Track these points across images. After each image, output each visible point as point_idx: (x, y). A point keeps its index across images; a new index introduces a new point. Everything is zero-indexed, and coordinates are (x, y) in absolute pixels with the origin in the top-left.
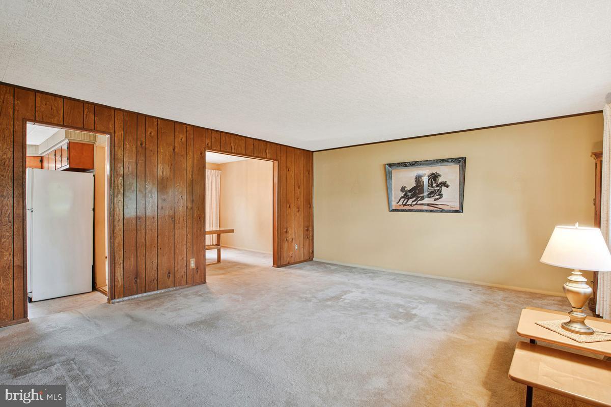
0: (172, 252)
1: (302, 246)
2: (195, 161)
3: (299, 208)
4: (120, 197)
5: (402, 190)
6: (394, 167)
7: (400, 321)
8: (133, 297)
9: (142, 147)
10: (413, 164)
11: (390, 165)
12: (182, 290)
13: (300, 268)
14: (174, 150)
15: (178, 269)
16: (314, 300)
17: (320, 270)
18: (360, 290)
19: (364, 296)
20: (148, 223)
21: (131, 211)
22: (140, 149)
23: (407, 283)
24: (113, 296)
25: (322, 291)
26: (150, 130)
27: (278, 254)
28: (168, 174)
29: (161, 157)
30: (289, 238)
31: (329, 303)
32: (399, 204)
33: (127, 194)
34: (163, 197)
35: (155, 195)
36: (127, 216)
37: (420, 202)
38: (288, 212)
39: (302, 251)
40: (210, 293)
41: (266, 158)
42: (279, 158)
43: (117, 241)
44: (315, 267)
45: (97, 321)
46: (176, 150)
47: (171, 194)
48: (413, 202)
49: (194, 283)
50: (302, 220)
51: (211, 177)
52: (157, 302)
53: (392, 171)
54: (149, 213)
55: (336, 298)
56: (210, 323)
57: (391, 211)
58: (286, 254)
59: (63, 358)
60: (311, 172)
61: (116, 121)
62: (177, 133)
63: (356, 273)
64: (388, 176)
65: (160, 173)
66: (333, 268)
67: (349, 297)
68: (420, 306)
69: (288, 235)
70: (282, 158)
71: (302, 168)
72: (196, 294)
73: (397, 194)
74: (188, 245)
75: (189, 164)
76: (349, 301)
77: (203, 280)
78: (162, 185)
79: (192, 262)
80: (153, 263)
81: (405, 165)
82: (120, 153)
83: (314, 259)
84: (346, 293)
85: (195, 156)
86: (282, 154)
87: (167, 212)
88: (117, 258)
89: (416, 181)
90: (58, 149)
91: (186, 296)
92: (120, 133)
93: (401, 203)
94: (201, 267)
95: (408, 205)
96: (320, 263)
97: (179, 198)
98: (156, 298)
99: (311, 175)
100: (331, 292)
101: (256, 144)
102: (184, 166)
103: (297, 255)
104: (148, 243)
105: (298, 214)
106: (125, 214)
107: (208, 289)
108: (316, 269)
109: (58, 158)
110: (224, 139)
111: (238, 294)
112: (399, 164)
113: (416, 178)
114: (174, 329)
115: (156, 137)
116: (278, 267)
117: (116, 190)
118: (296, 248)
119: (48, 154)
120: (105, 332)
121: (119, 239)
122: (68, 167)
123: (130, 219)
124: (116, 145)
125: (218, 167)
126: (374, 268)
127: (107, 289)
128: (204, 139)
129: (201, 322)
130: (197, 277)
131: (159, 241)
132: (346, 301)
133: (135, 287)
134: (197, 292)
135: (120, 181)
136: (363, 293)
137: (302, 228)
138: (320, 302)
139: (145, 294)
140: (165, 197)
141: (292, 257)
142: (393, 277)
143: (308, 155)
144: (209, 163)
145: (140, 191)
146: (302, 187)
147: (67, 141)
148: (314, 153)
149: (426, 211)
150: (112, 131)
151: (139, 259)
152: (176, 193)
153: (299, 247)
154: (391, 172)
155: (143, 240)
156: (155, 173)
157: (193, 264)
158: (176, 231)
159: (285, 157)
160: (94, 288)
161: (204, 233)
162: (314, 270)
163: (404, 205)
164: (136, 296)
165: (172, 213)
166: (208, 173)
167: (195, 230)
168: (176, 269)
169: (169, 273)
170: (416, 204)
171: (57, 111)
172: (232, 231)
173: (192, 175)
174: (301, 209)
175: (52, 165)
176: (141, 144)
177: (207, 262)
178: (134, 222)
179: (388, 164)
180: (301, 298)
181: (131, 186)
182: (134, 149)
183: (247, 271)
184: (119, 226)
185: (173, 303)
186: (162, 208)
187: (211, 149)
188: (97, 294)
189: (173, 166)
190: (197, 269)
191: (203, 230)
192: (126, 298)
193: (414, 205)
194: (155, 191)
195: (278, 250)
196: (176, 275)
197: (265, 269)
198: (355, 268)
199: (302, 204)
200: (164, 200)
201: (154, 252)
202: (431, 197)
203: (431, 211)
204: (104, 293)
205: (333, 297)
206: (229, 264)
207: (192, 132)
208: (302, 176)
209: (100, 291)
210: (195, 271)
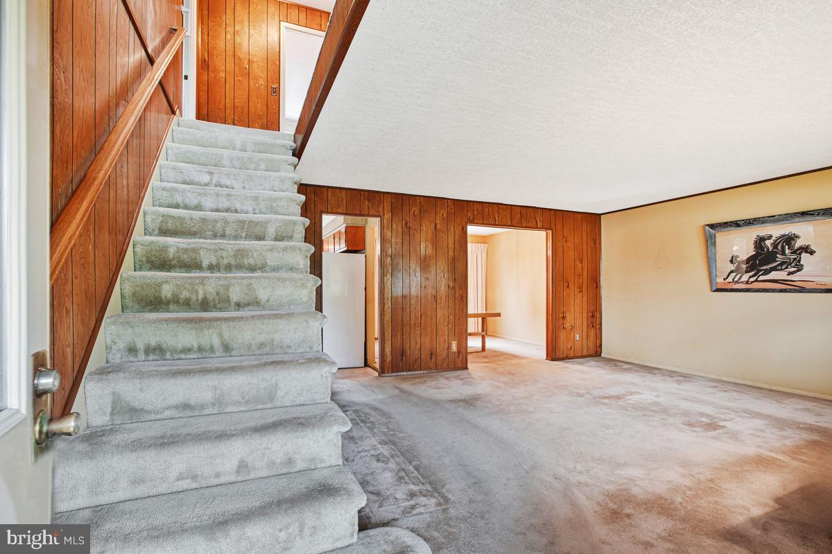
0: (435, 332)
1: (584, 337)
2: (457, 237)
3: (580, 288)
4: (389, 276)
5: (732, 261)
6: (719, 229)
7: (696, 429)
8: (399, 374)
9: (406, 227)
10: (750, 222)
11: (712, 226)
12: (443, 373)
13: (581, 364)
14: (435, 227)
15: (440, 351)
16: (589, 396)
17: (607, 368)
18: (655, 393)
19: (657, 400)
20: (413, 301)
21: (398, 291)
22: (405, 229)
23: (735, 394)
24: (382, 372)
25: (601, 388)
26: (413, 209)
27: (552, 343)
28: (431, 252)
29: (423, 235)
30: (568, 325)
31: (606, 401)
32: (728, 280)
33: (395, 273)
34: (426, 276)
35: (418, 274)
36: (394, 295)
37: (762, 278)
38: (567, 293)
39: (585, 343)
40: (471, 378)
41: (537, 228)
42: (553, 226)
43: (386, 318)
44: (600, 364)
45: (373, 389)
46: (438, 226)
47: (433, 273)
48: (750, 277)
49: (456, 369)
50: (585, 303)
51: (474, 253)
52: (420, 380)
53: (717, 235)
54: (414, 292)
55: (618, 398)
56: (470, 402)
57: (715, 291)
58: (563, 345)
59: (353, 409)
60: (597, 241)
61: (385, 204)
62: (438, 209)
63: (658, 375)
64: (710, 242)
65: (423, 252)
66: (626, 366)
67: (634, 399)
68: (738, 419)
69: (565, 321)
70: (557, 226)
71: (585, 238)
72: (457, 378)
73: (724, 266)
74: (450, 326)
75: (450, 239)
76: (632, 402)
77: (464, 366)
78: (425, 264)
79: (454, 345)
80: (418, 343)
81: (737, 224)
82: (388, 234)
83: (603, 355)
84: (632, 393)
85: (457, 232)
86: (557, 221)
87: (430, 291)
88: (386, 334)
89: (756, 247)
90: (336, 233)
91: (447, 378)
92: (388, 216)
93: (730, 279)
94: (463, 353)
95: (742, 282)
96: (610, 361)
97: (440, 278)
98: (419, 377)
99: (597, 245)
100: (613, 391)
101: (524, 211)
102: (445, 242)
103: (578, 348)
104: (412, 322)
105: (580, 296)
106: (393, 293)
107: (469, 374)
108: (603, 366)
109: (337, 240)
110: (487, 210)
111: (501, 382)
112: (726, 223)
113: (756, 243)
114: (437, 403)
115: (418, 216)
116: (553, 360)
117: (385, 270)
118: (577, 337)
119: (328, 238)
120: (380, 397)
121: (388, 317)
122: (346, 249)
123: (397, 298)
124: (385, 227)
125: (484, 239)
126: (689, 372)
127: (377, 366)
128: (465, 212)
129: (461, 400)
130: (459, 361)
131: (423, 321)
132: (629, 401)
133: (401, 364)
134: (458, 376)
135: (388, 261)
136: (657, 396)
137: (585, 314)
138: (594, 398)
139: (409, 373)
140: (428, 276)
141: (571, 349)
142: (716, 384)
143: (593, 220)
144: (470, 235)
145: (405, 270)
146: (585, 261)
147: (345, 225)
148: (602, 216)
149: (774, 291)
150: (382, 214)
151: (404, 337)
152: (438, 272)
153: (581, 337)
154: (715, 235)
155: (408, 319)
156: (419, 251)
157: (454, 347)
158: (439, 311)
159: (561, 225)
160: (366, 365)
161: (467, 316)
162: (599, 367)
163: (737, 282)
164: (402, 373)
165: (434, 293)
166: (471, 247)
167: (457, 310)
168: (438, 350)
169: (431, 354)
170: (756, 281)
171: (342, 201)
172: (499, 315)
173: (454, 253)
174: (584, 289)
175: (331, 247)
176: (406, 224)
177: (469, 350)
178: (400, 300)
179: (708, 225)
180: (572, 392)
181: (398, 266)
182: (400, 230)
183: (514, 361)
184: (388, 305)
185: (435, 382)
186: (425, 287)
187: (473, 222)
188: (369, 369)
189: (435, 243)
190: (459, 352)
191: (465, 311)
192: (394, 374)
193: (752, 282)
194: (418, 269)
195: (552, 339)
196: (438, 357)
197: (537, 361)
198: (660, 369)
199: (585, 282)
200: (427, 279)
201: (418, 332)
202: (782, 270)
203: (782, 291)
204: (374, 369)
205: (612, 396)
206: (494, 354)
207: (452, 207)
208: (585, 247)
209: (370, 367)
210: (456, 355)
